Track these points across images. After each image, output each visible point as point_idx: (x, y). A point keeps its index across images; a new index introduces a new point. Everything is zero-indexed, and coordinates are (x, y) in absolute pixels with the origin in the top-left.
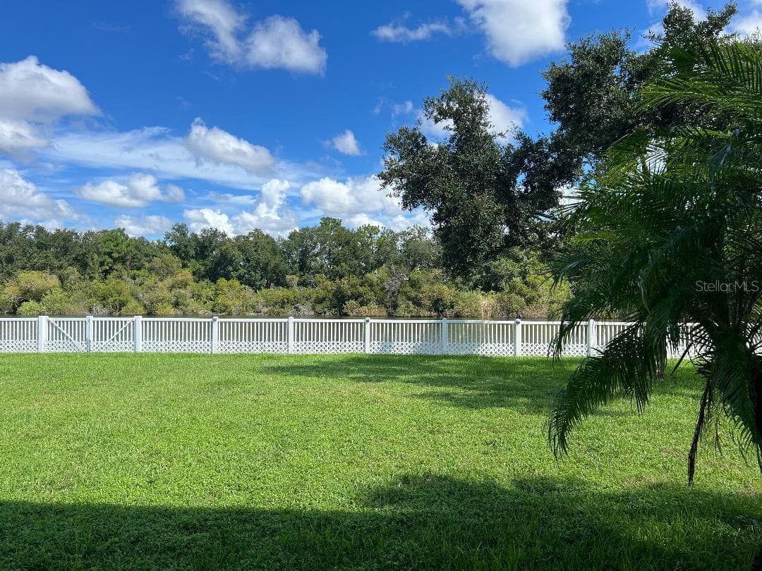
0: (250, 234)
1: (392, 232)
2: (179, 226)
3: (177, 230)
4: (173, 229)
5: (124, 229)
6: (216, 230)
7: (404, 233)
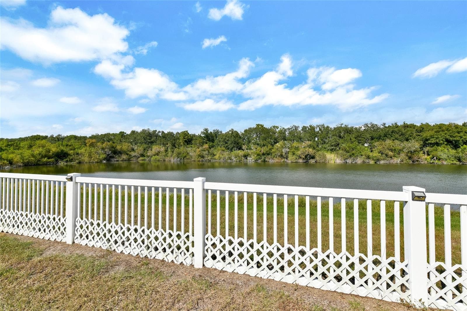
0: (230, 131)
1: (284, 128)
2: (206, 129)
3: (205, 130)
4: (204, 130)
5: (188, 131)
6: (218, 130)
7: (289, 129)
